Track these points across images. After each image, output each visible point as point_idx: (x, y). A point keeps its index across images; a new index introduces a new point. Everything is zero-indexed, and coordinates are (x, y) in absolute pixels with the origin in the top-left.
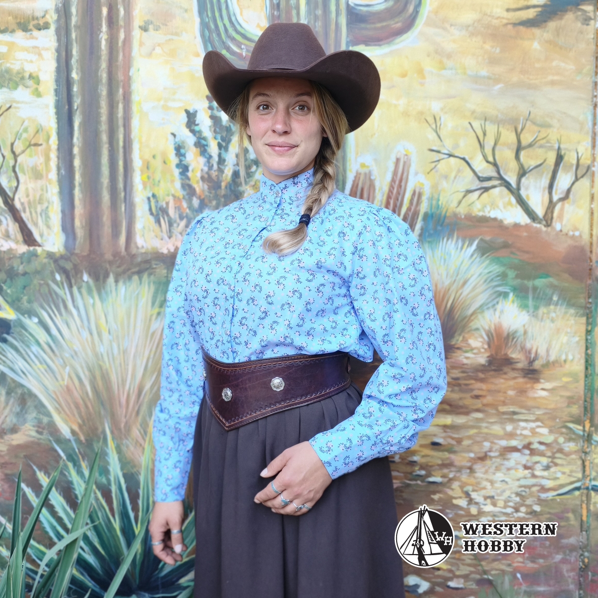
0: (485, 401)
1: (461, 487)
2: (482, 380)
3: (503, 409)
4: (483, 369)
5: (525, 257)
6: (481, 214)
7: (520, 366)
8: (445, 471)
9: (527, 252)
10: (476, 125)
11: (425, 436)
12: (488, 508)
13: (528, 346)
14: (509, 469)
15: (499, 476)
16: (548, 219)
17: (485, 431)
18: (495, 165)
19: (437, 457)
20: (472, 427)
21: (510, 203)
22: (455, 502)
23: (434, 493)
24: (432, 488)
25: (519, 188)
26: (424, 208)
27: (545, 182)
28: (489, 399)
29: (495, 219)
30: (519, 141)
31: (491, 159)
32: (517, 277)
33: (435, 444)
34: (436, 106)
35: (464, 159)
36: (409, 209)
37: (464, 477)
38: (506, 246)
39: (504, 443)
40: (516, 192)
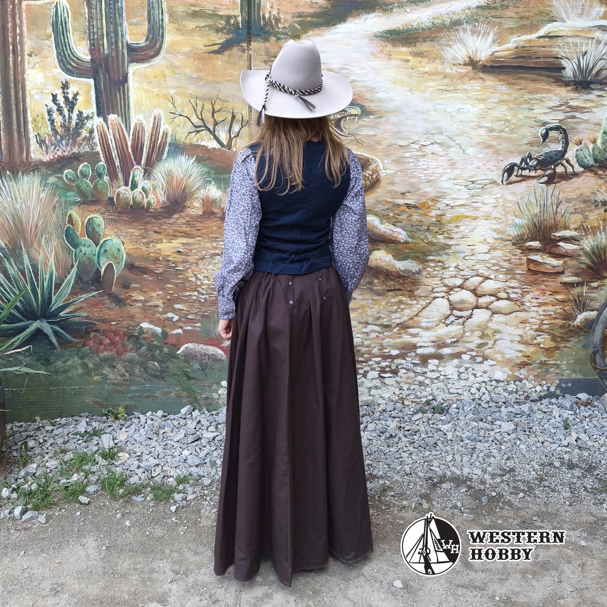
0: (202, 232)
1: (192, 272)
2: (200, 222)
3: (211, 236)
4: (201, 217)
5: (219, 164)
6: (196, 143)
7: (218, 215)
8: (185, 264)
9: (220, 162)
10: (192, 101)
11: (174, 248)
12: (206, 282)
13: (222, 206)
14: (215, 264)
15: (210, 267)
16: (229, 146)
17: (203, 246)
18: (202, 120)
19: (180, 258)
20: (197, 244)
21: (211, 139)
22: (189, 279)
23: (180, 275)
24: (179, 272)
25: (214, 132)
26: (169, 140)
27: (227, 128)
28: (204, 231)
29: (204, 146)
30: (213, 109)
31: (200, 117)
32: (215, 173)
33: (178, 252)
34: (172, 92)
35: (187, 117)
36: (162, 141)
37: (194, 268)
38: (209, 158)
39: (212, 252)
40: (213, 133)
